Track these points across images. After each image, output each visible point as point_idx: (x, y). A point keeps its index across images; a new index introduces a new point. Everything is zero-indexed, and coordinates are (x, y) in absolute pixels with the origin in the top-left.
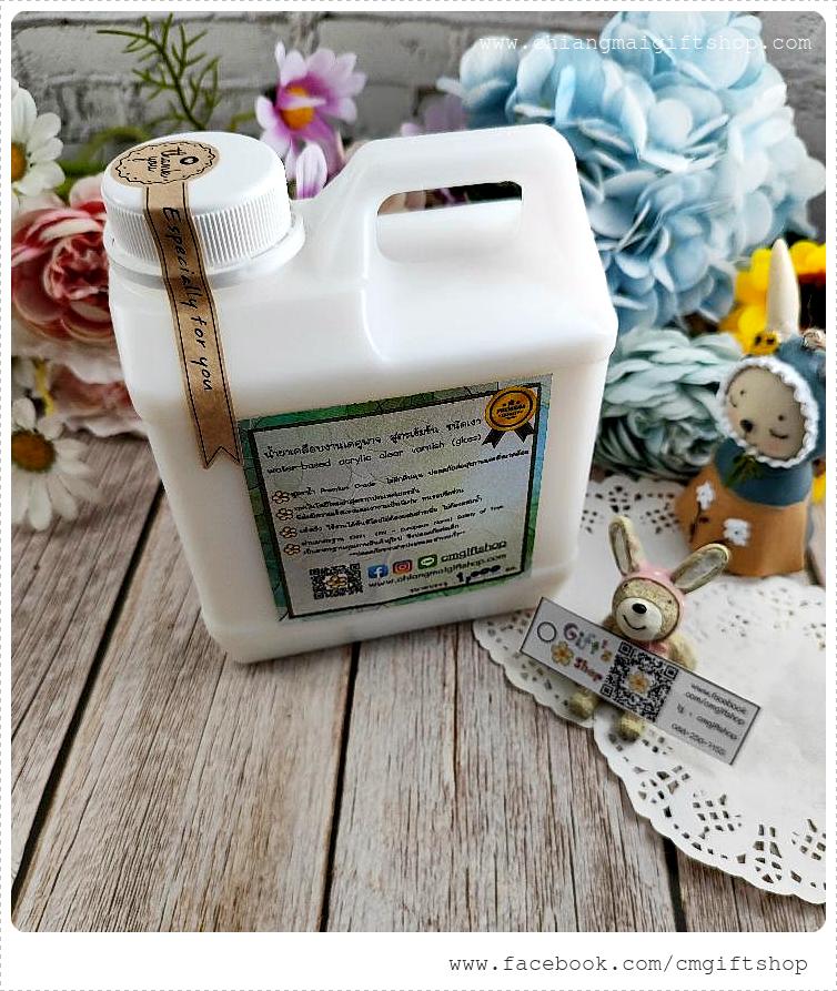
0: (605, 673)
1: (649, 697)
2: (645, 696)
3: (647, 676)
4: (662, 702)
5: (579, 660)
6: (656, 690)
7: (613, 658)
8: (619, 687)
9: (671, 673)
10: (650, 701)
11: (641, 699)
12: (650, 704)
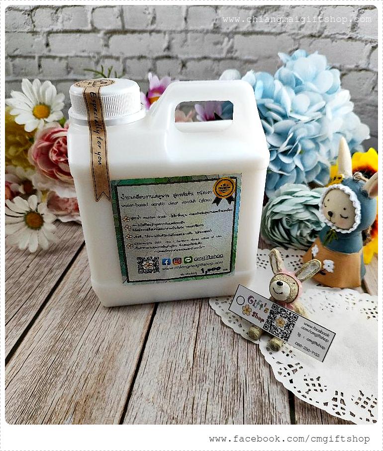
0: (265, 318)
1: (285, 329)
2: (283, 329)
3: (284, 319)
4: (291, 332)
5: (254, 313)
6: (288, 326)
7: (269, 311)
8: (271, 325)
9: (295, 317)
10: (285, 331)
11: (282, 331)
12: (285, 333)
